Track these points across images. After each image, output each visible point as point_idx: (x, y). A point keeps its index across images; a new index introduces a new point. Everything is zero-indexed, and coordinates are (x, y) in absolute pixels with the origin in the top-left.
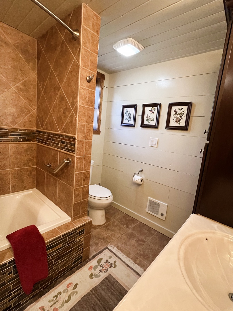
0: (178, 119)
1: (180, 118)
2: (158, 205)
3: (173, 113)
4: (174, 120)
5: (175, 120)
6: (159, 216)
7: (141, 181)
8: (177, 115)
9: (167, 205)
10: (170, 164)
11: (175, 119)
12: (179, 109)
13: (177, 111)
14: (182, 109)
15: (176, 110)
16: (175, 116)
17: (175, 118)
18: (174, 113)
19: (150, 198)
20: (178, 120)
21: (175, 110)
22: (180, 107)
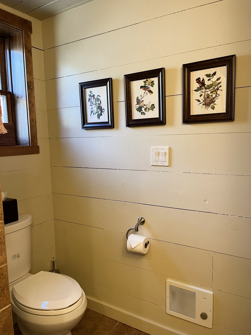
0: (208, 97)
1: (212, 96)
2: (192, 295)
3: (194, 85)
4: (199, 101)
5: (202, 101)
6: (198, 320)
7: (146, 245)
8: (204, 90)
9: (211, 293)
10: (205, 201)
11: (202, 99)
12: (208, 76)
13: (203, 79)
14: (214, 74)
15: (201, 79)
16: (199, 92)
17: (201, 96)
18: (198, 85)
19: (171, 281)
20: (208, 100)
21: (198, 80)
22: (211, 71)
